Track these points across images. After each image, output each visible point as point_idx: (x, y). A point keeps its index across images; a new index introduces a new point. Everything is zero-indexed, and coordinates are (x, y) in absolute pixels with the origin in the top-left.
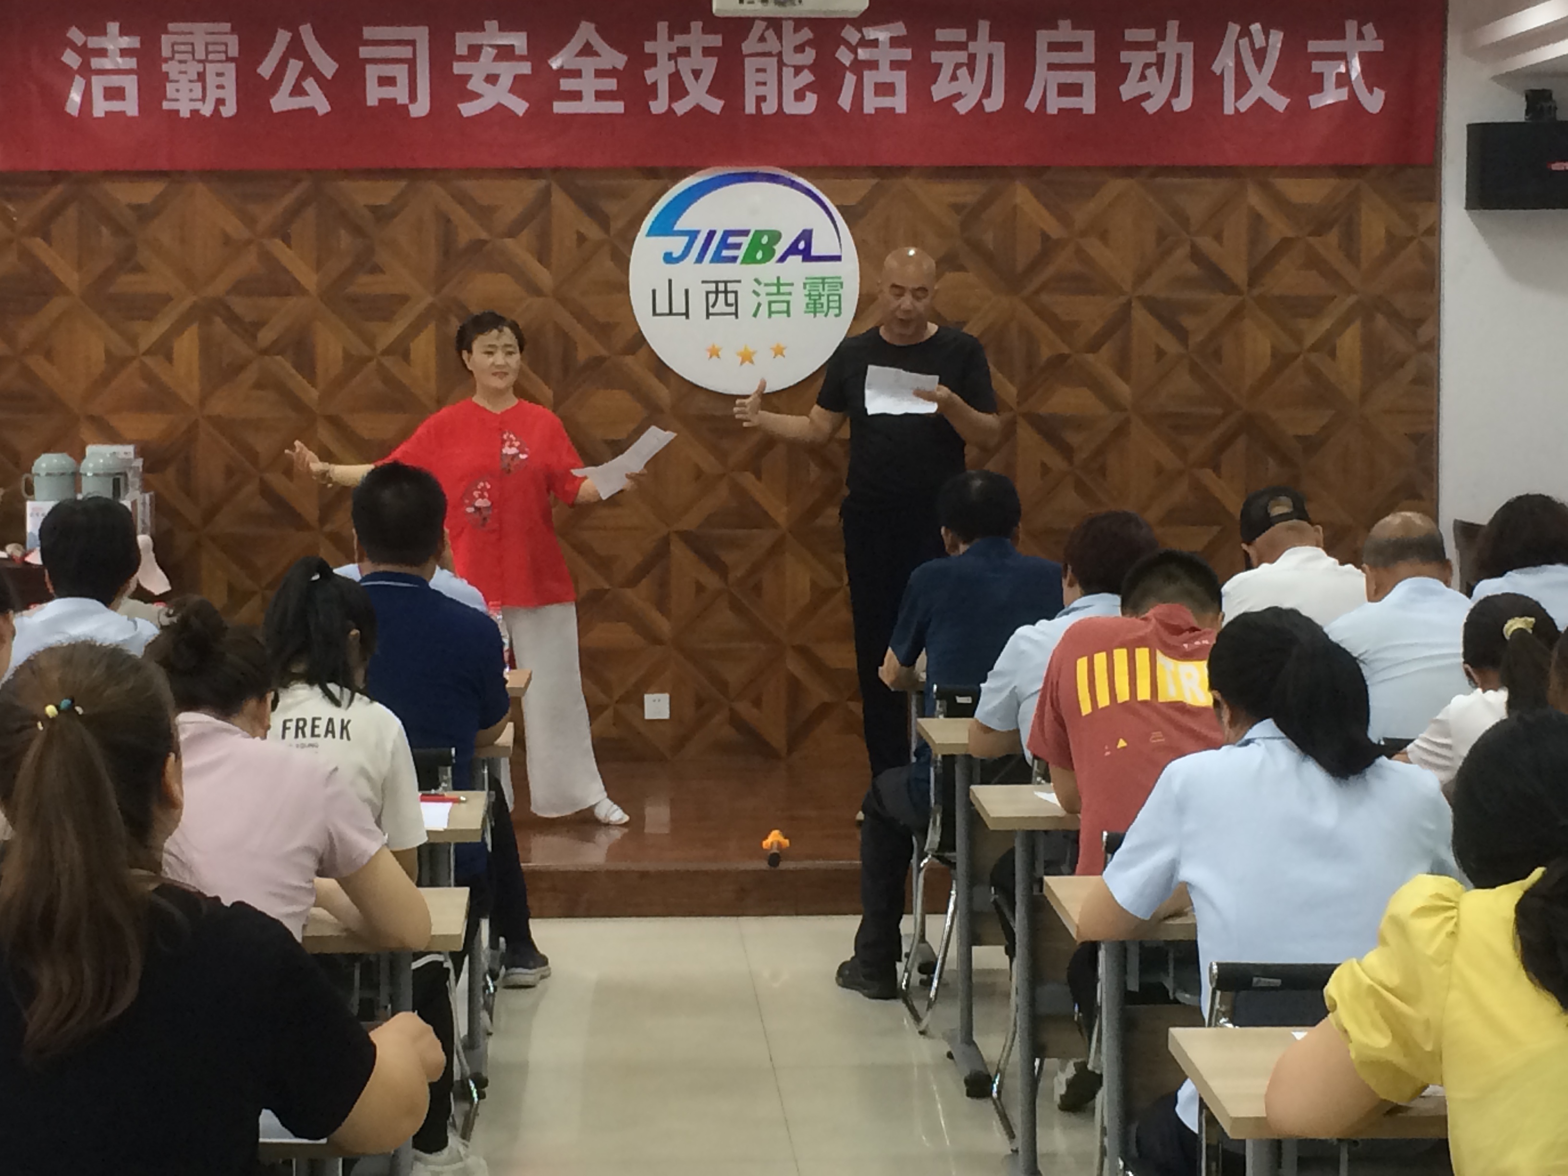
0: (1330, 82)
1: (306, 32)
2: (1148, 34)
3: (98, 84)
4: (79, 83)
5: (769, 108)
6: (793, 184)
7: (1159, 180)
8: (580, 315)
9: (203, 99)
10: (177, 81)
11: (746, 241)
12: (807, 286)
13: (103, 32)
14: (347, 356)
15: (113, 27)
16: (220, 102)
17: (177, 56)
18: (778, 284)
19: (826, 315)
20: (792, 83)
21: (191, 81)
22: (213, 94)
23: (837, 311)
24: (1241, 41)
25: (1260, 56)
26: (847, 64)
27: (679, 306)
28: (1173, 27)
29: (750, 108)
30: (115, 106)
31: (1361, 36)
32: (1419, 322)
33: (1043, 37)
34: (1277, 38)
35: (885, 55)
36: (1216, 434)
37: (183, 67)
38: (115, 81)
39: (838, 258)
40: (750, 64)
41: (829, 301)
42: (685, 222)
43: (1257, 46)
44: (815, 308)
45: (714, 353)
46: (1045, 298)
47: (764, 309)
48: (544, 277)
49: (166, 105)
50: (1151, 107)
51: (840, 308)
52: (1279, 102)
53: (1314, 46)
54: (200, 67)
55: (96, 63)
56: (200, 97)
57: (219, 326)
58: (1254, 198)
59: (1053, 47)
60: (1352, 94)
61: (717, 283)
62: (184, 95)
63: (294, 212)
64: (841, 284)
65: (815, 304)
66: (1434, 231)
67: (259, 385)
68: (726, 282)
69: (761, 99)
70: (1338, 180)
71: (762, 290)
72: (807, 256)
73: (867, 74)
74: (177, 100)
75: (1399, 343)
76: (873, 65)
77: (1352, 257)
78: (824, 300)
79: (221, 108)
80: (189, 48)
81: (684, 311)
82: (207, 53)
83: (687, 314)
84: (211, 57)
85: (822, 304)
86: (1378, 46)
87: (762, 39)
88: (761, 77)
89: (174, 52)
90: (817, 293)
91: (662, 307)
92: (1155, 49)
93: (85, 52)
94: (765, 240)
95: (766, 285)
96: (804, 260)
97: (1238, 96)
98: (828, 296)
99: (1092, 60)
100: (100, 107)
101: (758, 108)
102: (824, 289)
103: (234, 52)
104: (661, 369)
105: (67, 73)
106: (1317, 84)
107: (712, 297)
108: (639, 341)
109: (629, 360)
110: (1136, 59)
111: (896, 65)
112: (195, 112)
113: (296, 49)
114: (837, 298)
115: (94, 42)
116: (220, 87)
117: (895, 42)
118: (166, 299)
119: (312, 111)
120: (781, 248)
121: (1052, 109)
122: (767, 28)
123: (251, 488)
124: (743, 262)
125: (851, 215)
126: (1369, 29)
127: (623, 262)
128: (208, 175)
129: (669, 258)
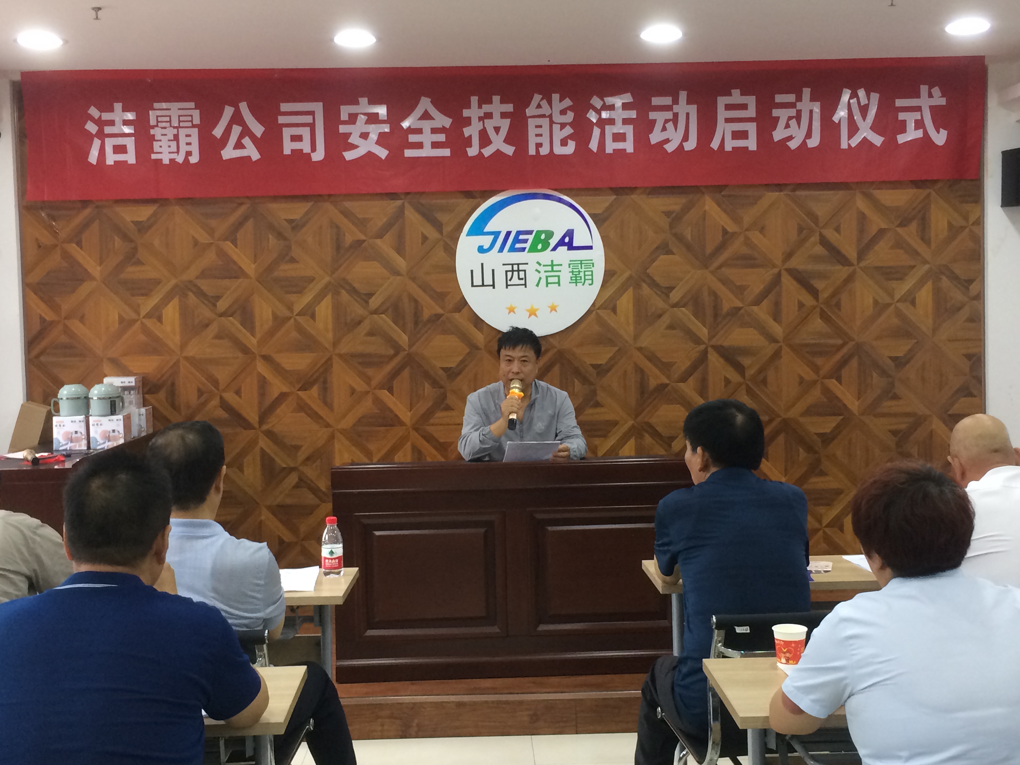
0: (911, 125)
1: (244, 107)
2: (791, 98)
3: (109, 143)
4: (97, 143)
5: (544, 151)
6: (560, 200)
7: (798, 193)
8: (425, 287)
9: (178, 152)
10: (160, 140)
11: (531, 238)
12: (571, 265)
13: (112, 110)
14: (275, 317)
15: (118, 106)
16: (189, 154)
17: (160, 124)
18: (552, 265)
19: (583, 284)
20: (559, 135)
21: (169, 140)
22: (184, 149)
23: (590, 282)
24: (851, 101)
25: (864, 110)
26: (595, 121)
27: (488, 281)
28: (807, 92)
29: (532, 151)
30: (121, 157)
31: (930, 96)
32: (970, 281)
33: (722, 101)
34: (875, 97)
35: (619, 114)
36: (838, 357)
37: (164, 131)
38: (120, 141)
39: (590, 248)
40: (532, 123)
41: (585, 275)
42: (492, 226)
43: (862, 104)
44: (576, 280)
45: (511, 310)
46: (726, 271)
47: (543, 282)
48: (401, 263)
49: (154, 156)
50: (793, 145)
51: (592, 280)
52: (877, 140)
53: (899, 103)
54: (175, 131)
55: (108, 130)
56: (176, 150)
57: (192, 298)
58: (861, 203)
59: (729, 107)
60: (926, 133)
61: (512, 265)
62: (165, 150)
63: (240, 224)
64: (593, 264)
65: (576, 277)
66: (980, 222)
67: (218, 337)
68: (518, 264)
69: (539, 145)
70: (915, 190)
71: (542, 269)
72: (571, 247)
73: (607, 127)
74: (161, 153)
75: (957, 295)
76: (611, 121)
77: (925, 239)
78: (582, 274)
79: (189, 158)
80: (167, 119)
81: (492, 284)
82: (180, 121)
83: (493, 286)
84: (182, 124)
85: (581, 277)
86: (943, 101)
87: (539, 106)
88: (539, 131)
89: (158, 122)
90: (577, 270)
91: (478, 281)
92: (796, 108)
93: (101, 123)
94: (543, 237)
95: (544, 266)
96: (569, 249)
97: (850, 137)
98: (585, 271)
99: (753, 115)
100: (111, 158)
101: (537, 151)
102: (581, 268)
103: (197, 121)
104: (478, 322)
105: (90, 137)
106: (902, 127)
107: (510, 274)
108: (463, 303)
109: (457, 316)
110: (782, 114)
111: (626, 121)
112: (172, 161)
113: (237, 119)
114: (590, 273)
115: (106, 116)
116: (189, 144)
117: (625, 106)
118: (157, 282)
119: (249, 158)
120: (553, 242)
121: (728, 147)
122: (542, 99)
123: (215, 402)
124: (529, 252)
125: (599, 220)
126: (936, 91)
127: (451, 253)
128: (183, 201)
129: (481, 250)
